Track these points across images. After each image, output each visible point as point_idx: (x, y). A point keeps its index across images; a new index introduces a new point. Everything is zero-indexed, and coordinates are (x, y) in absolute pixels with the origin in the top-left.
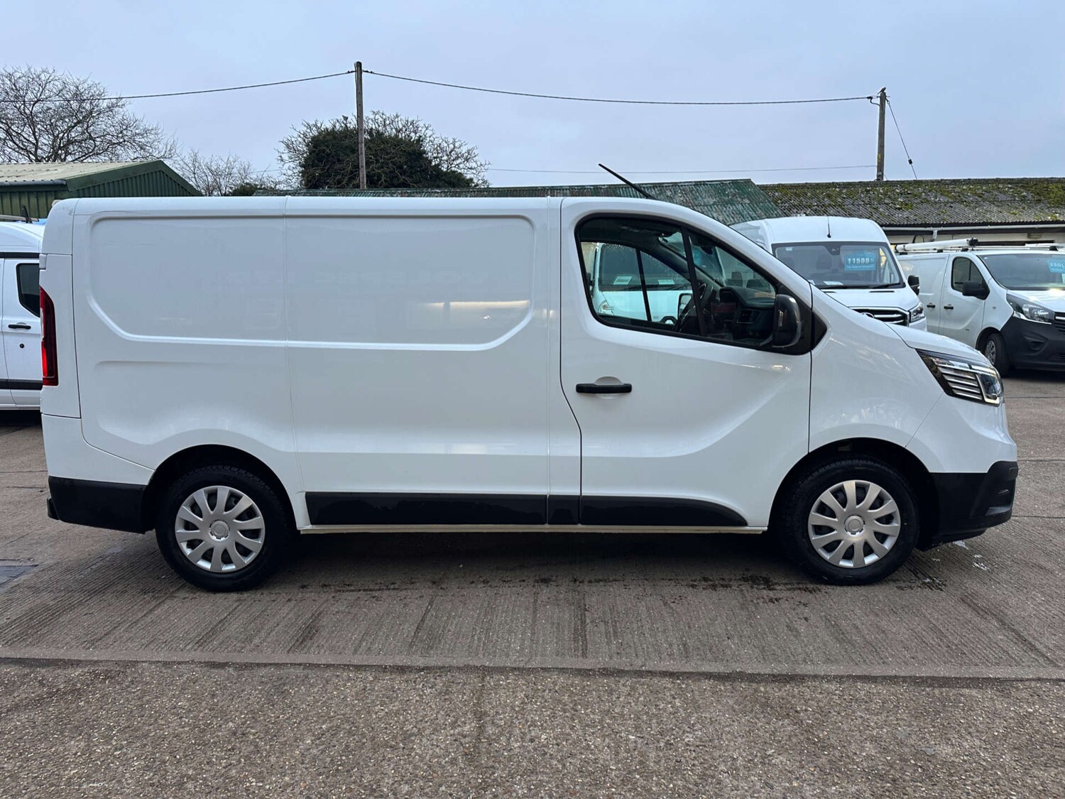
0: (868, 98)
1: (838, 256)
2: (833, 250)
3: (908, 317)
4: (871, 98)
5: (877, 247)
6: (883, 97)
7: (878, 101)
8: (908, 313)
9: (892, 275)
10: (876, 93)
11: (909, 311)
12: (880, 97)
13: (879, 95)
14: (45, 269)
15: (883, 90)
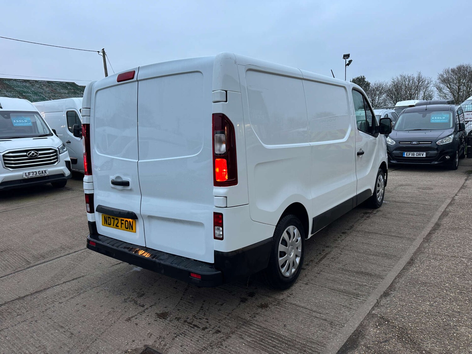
0: (98, 52)
1: (10, 119)
2: (6, 116)
3: (58, 151)
4: (99, 52)
5: (33, 114)
7: (102, 54)
8: (57, 149)
9: (44, 129)
10: (100, 50)
11: (58, 148)
13: (102, 51)
14: (226, 101)
15: (103, 49)
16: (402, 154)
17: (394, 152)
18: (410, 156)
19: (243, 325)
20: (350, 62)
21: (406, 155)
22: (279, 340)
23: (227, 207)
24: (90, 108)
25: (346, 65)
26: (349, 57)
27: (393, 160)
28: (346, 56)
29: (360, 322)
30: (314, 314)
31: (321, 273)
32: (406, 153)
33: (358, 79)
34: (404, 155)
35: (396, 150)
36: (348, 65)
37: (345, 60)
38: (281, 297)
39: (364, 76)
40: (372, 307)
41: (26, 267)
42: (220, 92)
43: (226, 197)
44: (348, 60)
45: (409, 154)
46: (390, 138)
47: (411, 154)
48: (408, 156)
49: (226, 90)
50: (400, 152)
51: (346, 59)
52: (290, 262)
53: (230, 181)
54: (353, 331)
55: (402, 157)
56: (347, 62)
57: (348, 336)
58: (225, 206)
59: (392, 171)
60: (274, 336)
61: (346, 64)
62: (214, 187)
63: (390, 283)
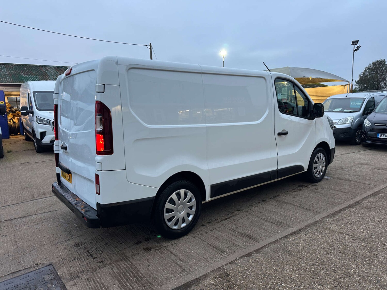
4: (147, 46)
6: (151, 46)
7: (149, 47)
10: (148, 44)
12: (150, 46)
13: (149, 45)
14: (104, 92)
15: (150, 44)
16: (377, 135)
17: (369, 133)
18: (384, 137)
19: (122, 260)
20: (358, 48)
21: (380, 136)
22: (134, 275)
23: (102, 171)
24: (58, 94)
25: (354, 51)
26: (358, 43)
27: (368, 140)
28: (355, 42)
29: (206, 273)
30: (178, 261)
31: (215, 231)
32: (380, 134)
33: (378, 63)
34: (378, 136)
35: (371, 130)
36: (356, 50)
37: (353, 46)
38: (167, 244)
39: (384, 60)
40: (227, 263)
41: (30, 200)
42: (99, 85)
43: (101, 163)
44: (356, 46)
45: (383, 136)
46: (368, 120)
47: (385, 135)
48: (382, 137)
49: (104, 84)
50: (375, 133)
51: (355, 45)
52: (179, 218)
53: (105, 151)
54: (194, 279)
55: (377, 138)
56: (356, 48)
57: (187, 281)
58: (101, 170)
59: (366, 150)
60: (134, 272)
61: (355, 49)
62: (96, 155)
63: (261, 247)
